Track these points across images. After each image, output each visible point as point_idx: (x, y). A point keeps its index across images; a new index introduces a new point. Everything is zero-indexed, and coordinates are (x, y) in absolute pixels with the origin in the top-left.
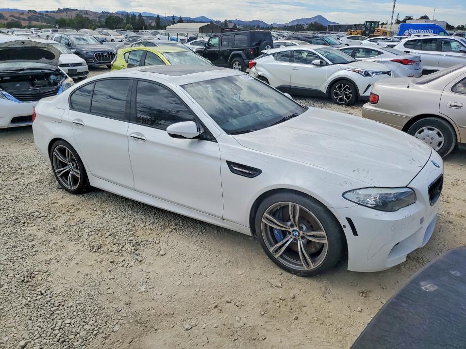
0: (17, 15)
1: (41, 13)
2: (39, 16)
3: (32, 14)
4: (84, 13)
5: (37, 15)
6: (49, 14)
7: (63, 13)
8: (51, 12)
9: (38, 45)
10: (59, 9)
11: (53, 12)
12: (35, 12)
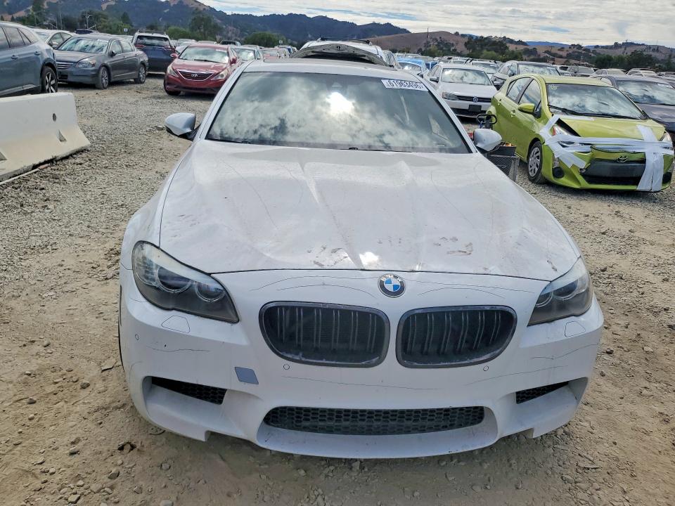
0: (554, 51)
1: (587, 50)
2: (584, 52)
3: (575, 49)
4: (654, 50)
5: (580, 51)
6: (598, 50)
7: (620, 49)
8: (603, 47)
9: (356, 52)
10: (616, 43)
11: (606, 47)
12: (579, 47)
